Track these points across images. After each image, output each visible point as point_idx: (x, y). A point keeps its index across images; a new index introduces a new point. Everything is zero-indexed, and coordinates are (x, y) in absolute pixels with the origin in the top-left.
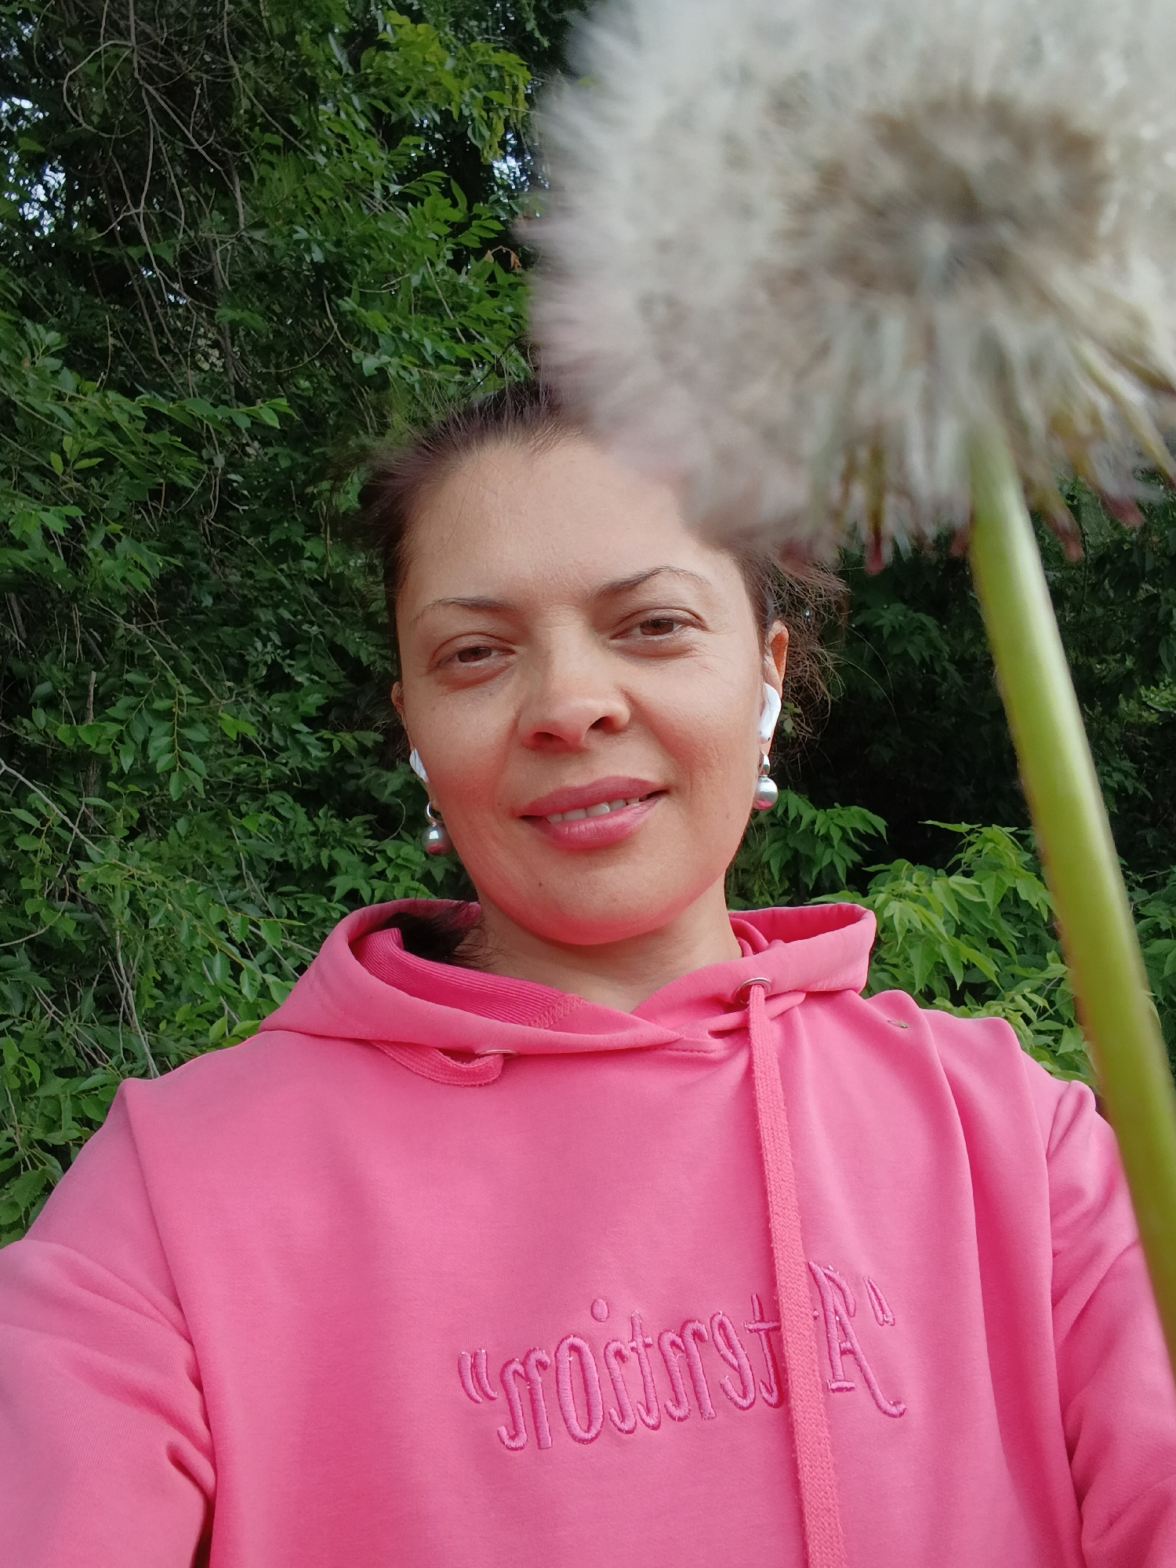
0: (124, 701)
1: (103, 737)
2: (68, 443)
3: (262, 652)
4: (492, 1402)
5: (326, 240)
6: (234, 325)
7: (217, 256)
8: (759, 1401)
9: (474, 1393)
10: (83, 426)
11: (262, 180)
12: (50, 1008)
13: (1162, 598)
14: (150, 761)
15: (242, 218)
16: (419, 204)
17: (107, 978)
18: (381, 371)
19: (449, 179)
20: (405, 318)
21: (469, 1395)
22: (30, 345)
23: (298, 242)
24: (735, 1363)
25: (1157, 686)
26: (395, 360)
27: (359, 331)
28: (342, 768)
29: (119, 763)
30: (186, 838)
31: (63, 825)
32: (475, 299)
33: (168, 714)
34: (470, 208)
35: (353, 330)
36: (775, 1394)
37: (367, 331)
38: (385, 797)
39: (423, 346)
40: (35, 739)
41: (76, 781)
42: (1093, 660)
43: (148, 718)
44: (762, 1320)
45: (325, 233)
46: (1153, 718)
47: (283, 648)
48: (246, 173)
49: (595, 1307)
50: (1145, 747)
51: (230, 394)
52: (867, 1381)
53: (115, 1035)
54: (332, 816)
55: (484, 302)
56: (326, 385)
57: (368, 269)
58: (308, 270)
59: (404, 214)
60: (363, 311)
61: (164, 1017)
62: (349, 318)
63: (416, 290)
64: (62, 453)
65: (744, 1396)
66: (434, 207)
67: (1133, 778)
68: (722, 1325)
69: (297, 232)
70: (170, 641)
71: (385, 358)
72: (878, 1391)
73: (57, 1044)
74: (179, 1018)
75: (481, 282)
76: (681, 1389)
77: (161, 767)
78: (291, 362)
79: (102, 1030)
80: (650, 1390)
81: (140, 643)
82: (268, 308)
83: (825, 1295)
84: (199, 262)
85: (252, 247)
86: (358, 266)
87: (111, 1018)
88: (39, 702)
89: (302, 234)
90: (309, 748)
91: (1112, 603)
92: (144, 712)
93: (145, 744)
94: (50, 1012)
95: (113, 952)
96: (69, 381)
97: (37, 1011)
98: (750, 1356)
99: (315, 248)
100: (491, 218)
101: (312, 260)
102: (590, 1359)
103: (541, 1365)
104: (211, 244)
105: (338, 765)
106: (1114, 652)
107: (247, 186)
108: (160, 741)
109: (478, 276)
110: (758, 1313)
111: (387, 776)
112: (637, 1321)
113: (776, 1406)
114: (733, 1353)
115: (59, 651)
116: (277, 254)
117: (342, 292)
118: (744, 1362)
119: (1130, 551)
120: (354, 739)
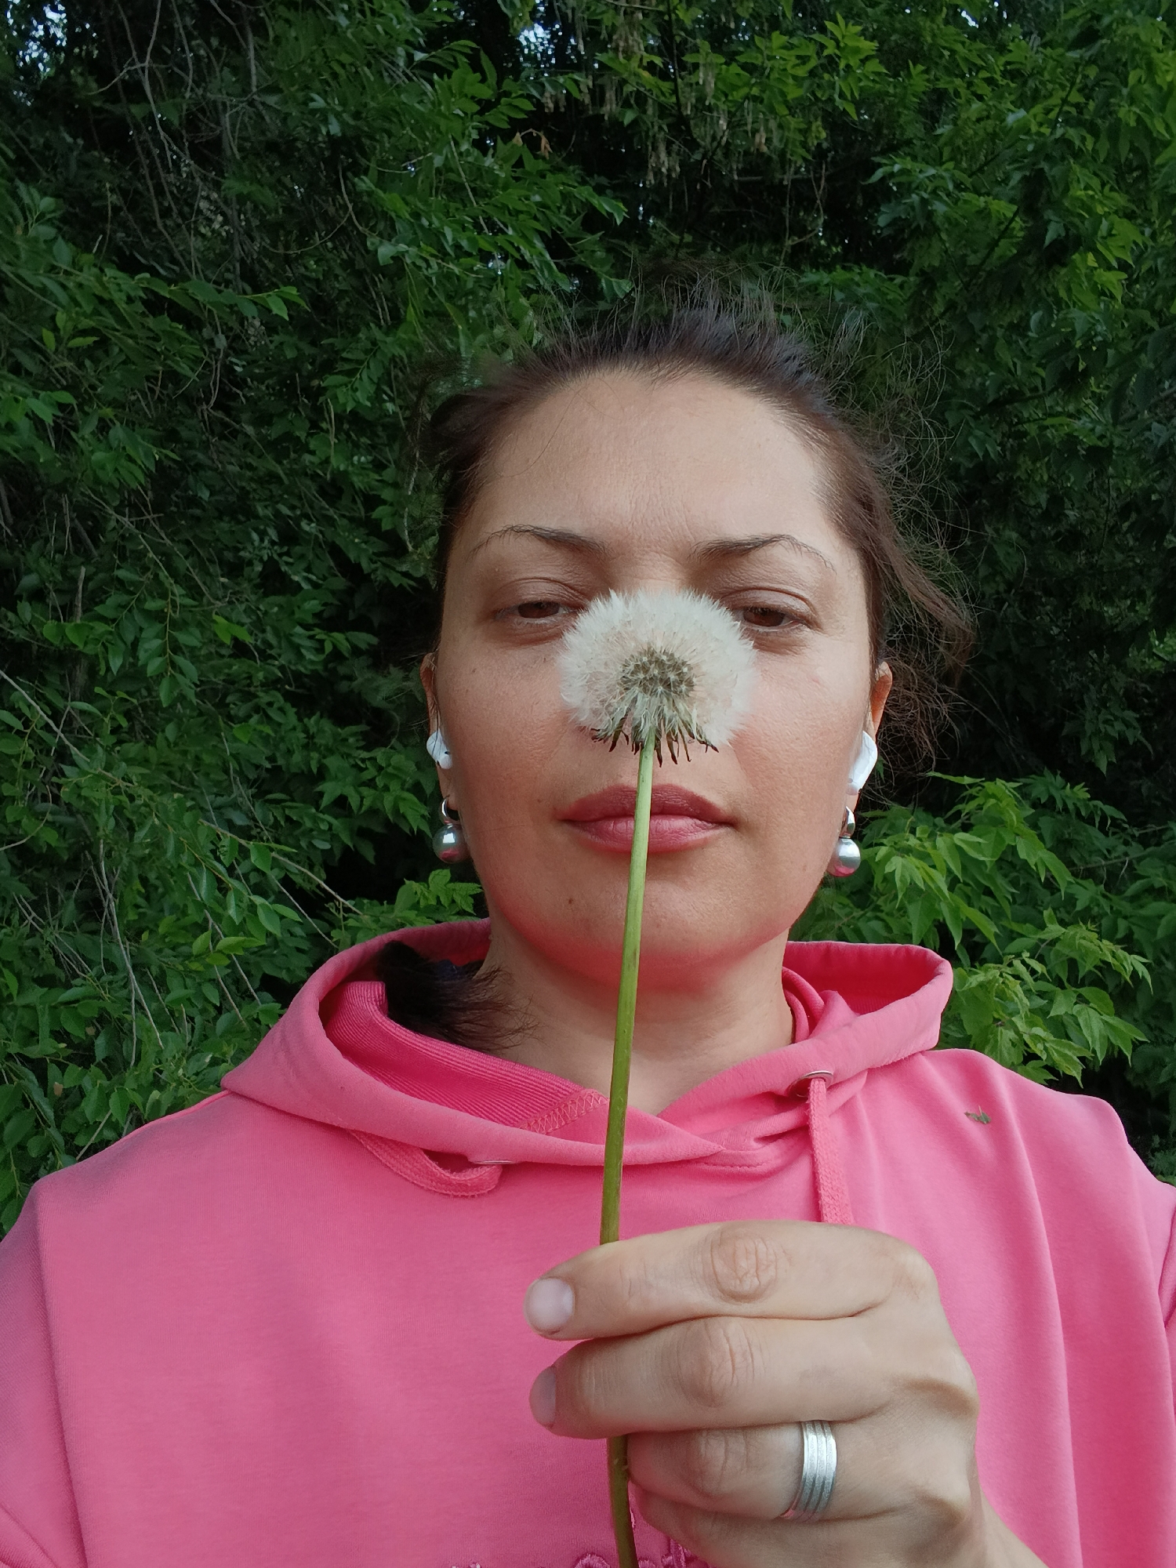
0: (114, 599)
1: (91, 636)
2: (61, 318)
3: (260, 547)
5: (344, 111)
6: (242, 199)
7: (226, 120)
10: (77, 304)
11: (277, 40)
12: (30, 914)
14: (140, 663)
15: (254, 79)
16: (445, 76)
17: (89, 884)
18: (398, 259)
19: (479, 50)
20: (426, 203)
22: (23, 210)
23: (314, 112)
26: (413, 250)
27: (375, 214)
28: (335, 669)
29: (107, 663)
30: (176, 744)
31: (47, 727)
32: (500, 185)
33: (159, 616)
34: (499, 83)
35: (368, 212)
37: (385, 214)
38: (377, 700)
39: (444, 235)
40: (20, 634)
41: (62, 677)
43: (138, 618)
45: (343, 104)
47: (281, 544)
48: (260, 28)
50: (1146, 694)
51: (234, 272)
53: (96, 945)
54: (325, 721)
55: (510, 190)
56: (338, 271)
57: (387, 145)
58: (324, 143)
59: (429, 87)
60: (380, 193)
61: (147, 928)
62: (365, 199)
63: (438, 171)
64: (55, 329)
66: (463, 82)
67: (1134, 727)
69: (313, 100)
70: (164, 536)
71: (403, 247)
73: (36, 951)
74: (161, 930)
75: (508, 167)
77: (151, 670)
78: (302, 244)
79: (82, 938)
81: (132, 537)
82: (279, 181)
84: (207, 125)
85: (264, 112)
86: (377, 141)
87: (92, 926)
88: (25, 595)
89: (319, 102)
90: (303, 651)
91: (1132, 550)
92: (135, 611)
93: (135, 644)
94: (30, 918)
95: (95, 858)
96: (64, 252)
97: (15, 918)
99: (332, 119)
100: (521, 96)
101: (328, 132)
104: (220, 107)
105: (331, 665)
106: (1128, 599)
107: (261, 43)
108: (151, 643)
109: (505, 160)
111: (381, 681)
115: (47, 540)
116: (291, 123)
117: (359, 170)
119: (1159, 503)
120: (347, 639)
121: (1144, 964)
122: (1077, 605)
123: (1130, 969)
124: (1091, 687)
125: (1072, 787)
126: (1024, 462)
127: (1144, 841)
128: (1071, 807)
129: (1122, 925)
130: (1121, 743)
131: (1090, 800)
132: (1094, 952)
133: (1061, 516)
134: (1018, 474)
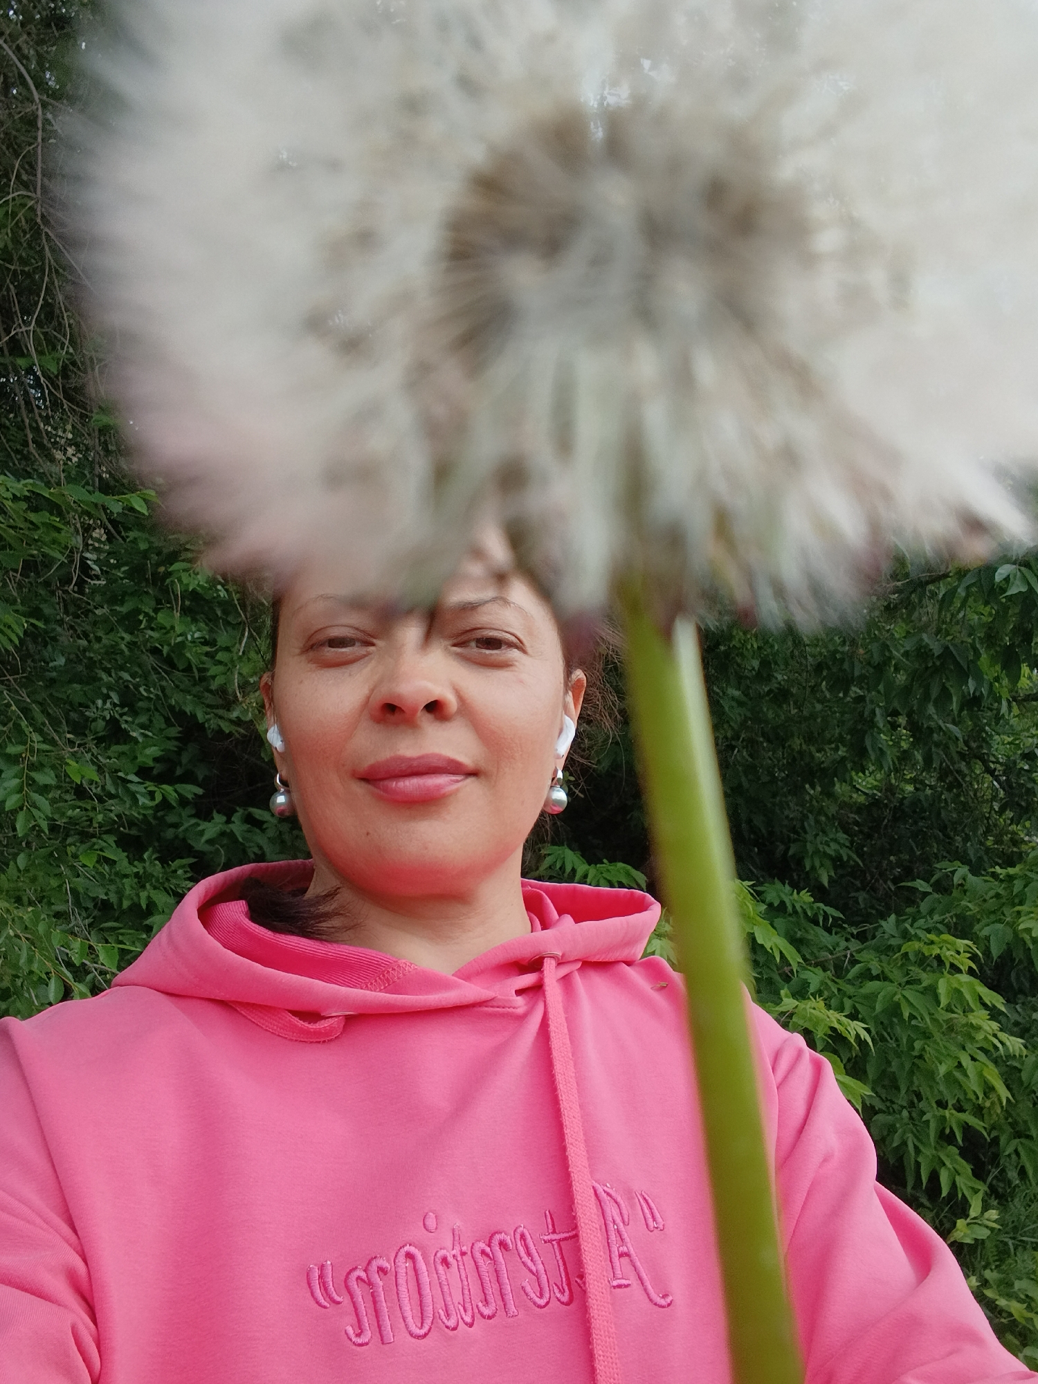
3: (103, 709)
4: (339, 1305)
7: (95, 371)
8: (553, 1300)
9: (322, 1301)
13: (867, 699)
21: (318, 1303)
24: (534, 1269)
25: (864, 773)
28: (163, 817)
30: (27, 870)
33: (19, 759)
36: (567, 1293)
38: (200, 845)
42: (813, 749)
44: (554, 1232)
46: (862, 799)
47: (122, 706)
49: (426, 1220)
50: (856, 823)
51: (94, 485)
52: (640, 1278)
54: (156, 859)
65: (541, 1296)
67: (847, 847)
68: (523, 1237)
70: (24, 695)
72: (649, 1287)
76: (489, 1291)
77: (9, 805)
80: (466, 1292)
83: (605, 1207)
84: (77, 374)
90: (138, 796)
91: (829, 701)
98: (545, 1261)
102: (422, 1265)
103: (381, 1270)
104: (90, 361)
105: (160, 814)
106: (830, 742)
108: (10, 783)
110: (550, 1226)
111: (204, 825)
112: (456, 1232)
113: (567, 1304)
114: (532, 1260)
118: (541, 1267)
119: (842, 660)
120: (176, 791)
121: (865, 1029)
122: (790, 746)
123: (853, 1033)
124: (810, 815)
125: (798, 893)
126: (737, 634)
127: (862, 937)
128: (799, 909)
129: (848, 1003)
130: (837, 862)
131: (813, 903)
132: (822, 1020)
133: (770, 677)
134: (734, 643)
